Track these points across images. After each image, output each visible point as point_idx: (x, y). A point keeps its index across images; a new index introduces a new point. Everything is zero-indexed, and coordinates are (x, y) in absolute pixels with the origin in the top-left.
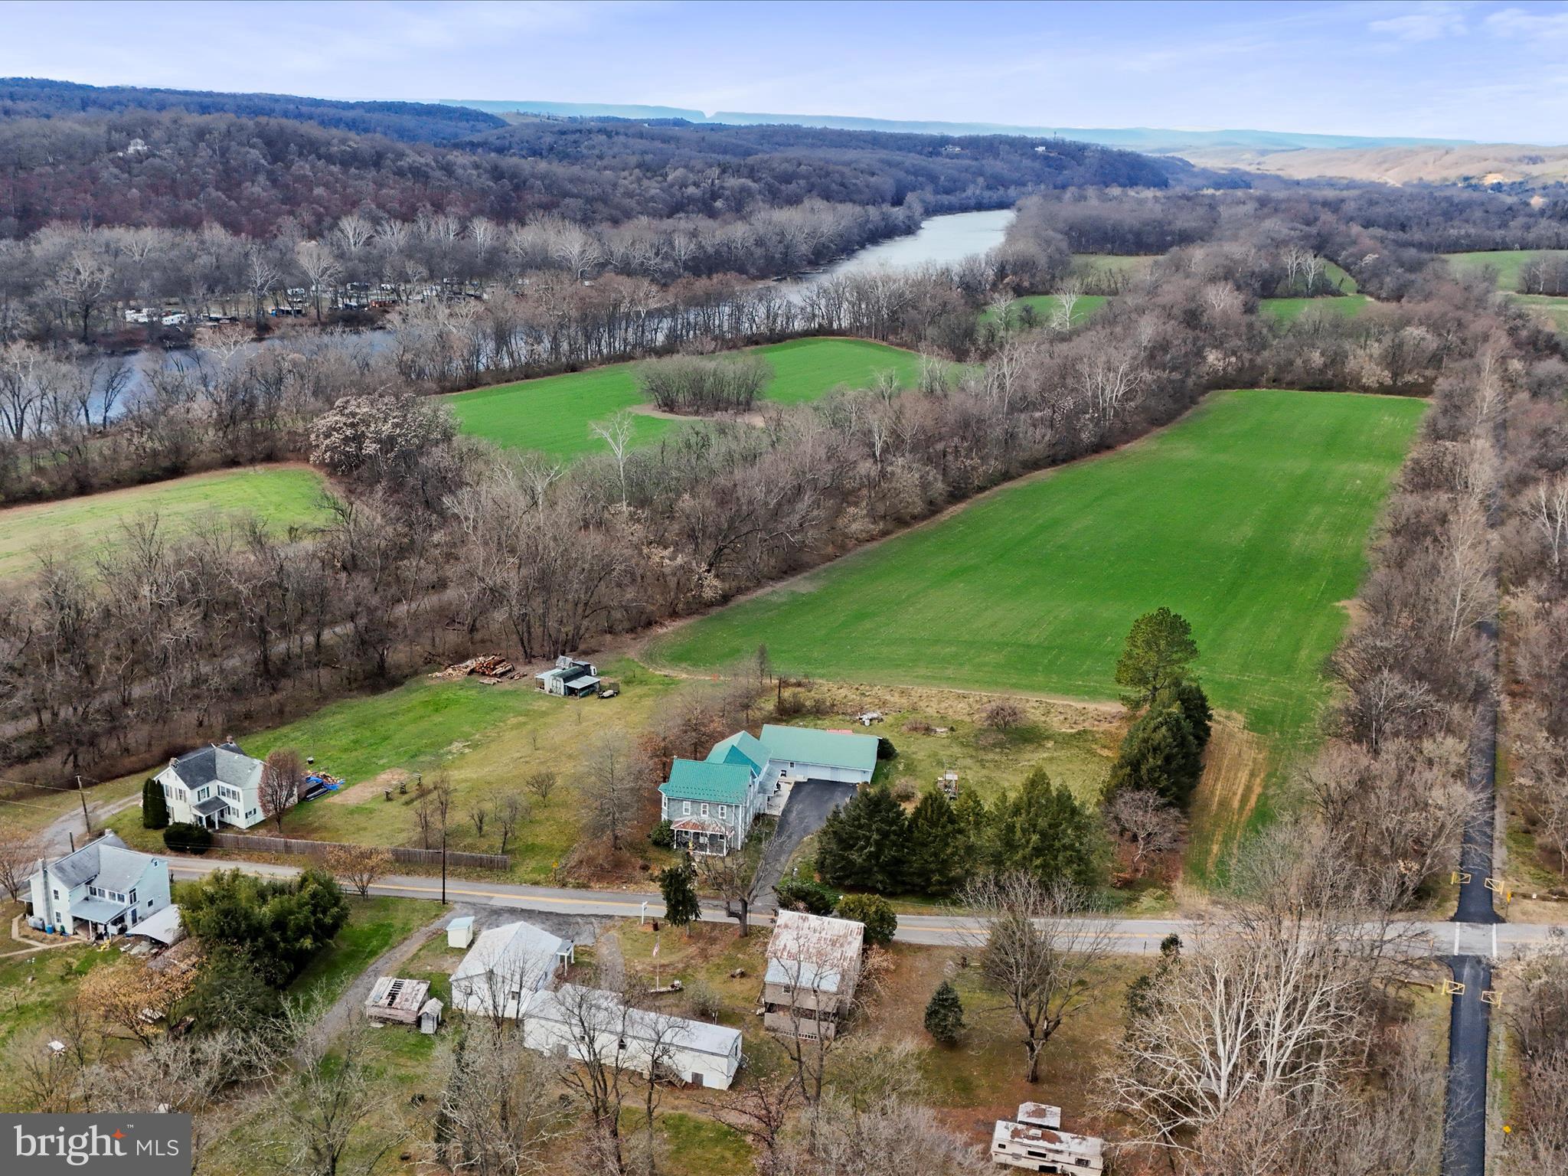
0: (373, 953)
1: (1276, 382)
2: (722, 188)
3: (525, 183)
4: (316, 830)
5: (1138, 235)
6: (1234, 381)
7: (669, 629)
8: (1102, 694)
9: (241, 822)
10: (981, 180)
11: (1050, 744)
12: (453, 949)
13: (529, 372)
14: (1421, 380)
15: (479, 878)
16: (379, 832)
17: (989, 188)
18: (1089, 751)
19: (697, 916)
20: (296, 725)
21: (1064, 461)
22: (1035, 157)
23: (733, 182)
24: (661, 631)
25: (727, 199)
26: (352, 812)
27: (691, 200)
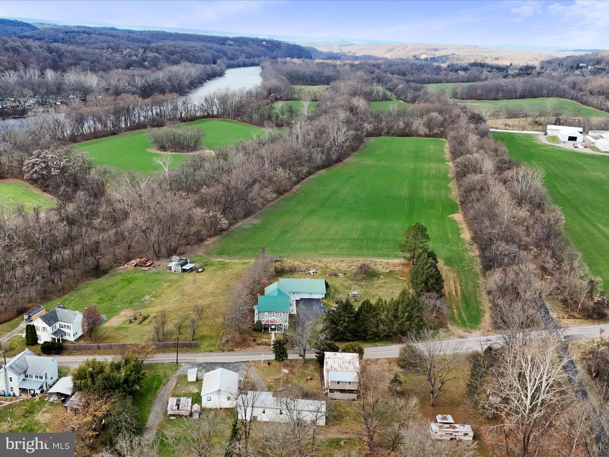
0: (157, 388)
1: (388, 134)
2: (147, 57)
3: (63, 54)
4: (106, 338)
5: (312, 77)
6: (373, 134)
7: (209, 242)
8: (390, 256)
9: (72, 339)
10: (244, 55)
11: (382, 277)
12: (190, 382)
13: (96, 135)
14: (439, 132)
15: (186, 352)
16: (135, 337)
17: (247, 58)
18: (397, 278)
19: (287, 358)
20: (70, 294)
21: (327, 167)
22: (263, 46)
23: (150, 54)
24: (207, 243)
25: (149, 62)
26: (118, 329)
27: (135, 62)
